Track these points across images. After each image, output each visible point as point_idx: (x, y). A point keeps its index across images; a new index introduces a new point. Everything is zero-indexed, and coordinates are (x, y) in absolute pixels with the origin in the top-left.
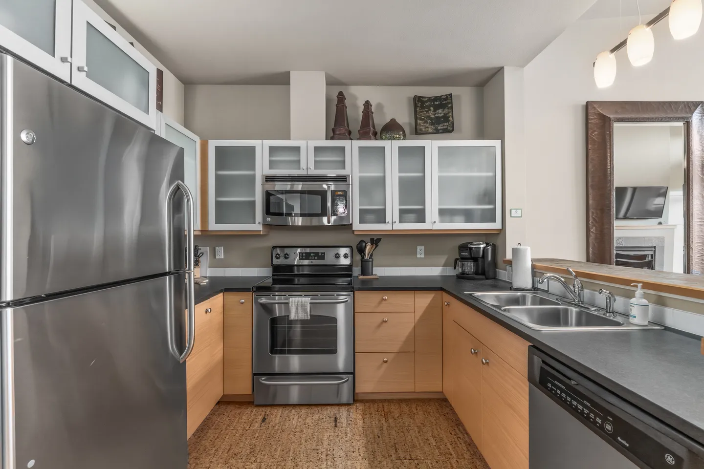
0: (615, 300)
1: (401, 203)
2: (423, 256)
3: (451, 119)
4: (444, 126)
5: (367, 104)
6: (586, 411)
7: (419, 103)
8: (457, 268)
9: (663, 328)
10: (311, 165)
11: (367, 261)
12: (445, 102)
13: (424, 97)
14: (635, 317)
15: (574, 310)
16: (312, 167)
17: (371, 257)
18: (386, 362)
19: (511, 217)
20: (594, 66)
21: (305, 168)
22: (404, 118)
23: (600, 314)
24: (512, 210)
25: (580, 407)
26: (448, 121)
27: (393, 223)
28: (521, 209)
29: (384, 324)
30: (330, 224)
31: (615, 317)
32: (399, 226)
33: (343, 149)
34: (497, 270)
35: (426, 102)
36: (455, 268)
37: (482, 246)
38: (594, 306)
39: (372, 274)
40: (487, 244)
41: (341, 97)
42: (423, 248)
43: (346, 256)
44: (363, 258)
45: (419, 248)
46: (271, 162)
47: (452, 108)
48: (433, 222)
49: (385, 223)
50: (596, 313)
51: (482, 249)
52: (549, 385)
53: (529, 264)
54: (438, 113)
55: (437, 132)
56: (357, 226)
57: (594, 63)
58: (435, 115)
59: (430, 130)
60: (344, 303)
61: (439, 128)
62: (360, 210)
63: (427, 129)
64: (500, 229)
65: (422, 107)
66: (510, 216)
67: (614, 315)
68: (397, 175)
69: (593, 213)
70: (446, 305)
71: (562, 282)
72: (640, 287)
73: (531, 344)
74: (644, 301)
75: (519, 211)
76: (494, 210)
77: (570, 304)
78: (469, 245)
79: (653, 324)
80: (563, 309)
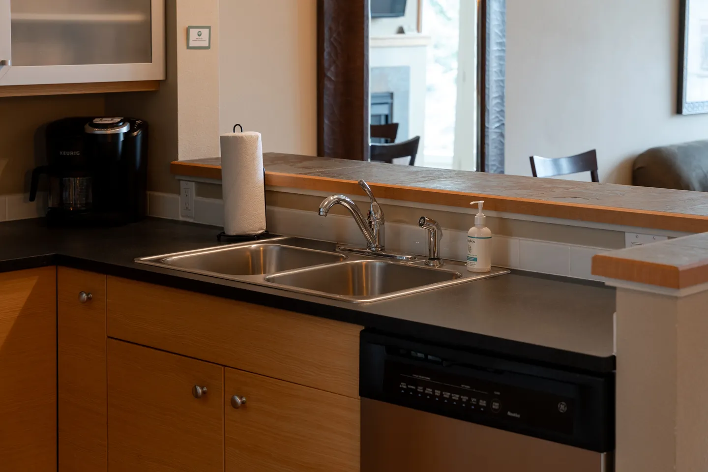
0: (442, 235)
9: (509, 272)
14: (475, 259)
15: (378, 263)
19: (189, 47)
23: (420, 263)
24: (191, 30)
28: (209, 28)
31: (441, 266)
34: (148, 193)
36: (31, 197)
37: (125, 129)
38: (399, 253)
40: (133, 124)
50: (410, 264)
51: (122, 138)
52: (403, 385)
64: (159, 82)
66: (186, 47)
67: (440, 263)
69: (330, 29)
70: (84, 302)
71: (354, 211)
72: (480, 207)
73: (363, 328)
74: (486, 231)
75: (205, 32)
76: (147, 25)
77: (362, 254)
78: (89, 130)
79: (494, 268)
80: (354, 266)
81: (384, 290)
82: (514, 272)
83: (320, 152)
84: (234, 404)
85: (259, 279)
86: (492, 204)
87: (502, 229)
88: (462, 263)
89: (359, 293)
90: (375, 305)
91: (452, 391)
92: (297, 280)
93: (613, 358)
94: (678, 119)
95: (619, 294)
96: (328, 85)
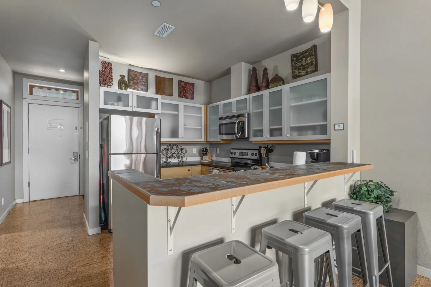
3: (314, 62)
4: (311, 68)
5: (266, 70)
7: (294, 58)
12: (311, 52)
13: (299, 53)
16: (235, 111)
19: (335, 130)
24: (336, 125)
26: (313, 64)
27: (267, 137)
28: (343, 124)
30: (238, 138)
32: (269, 139)
35: (300, 56)
41: (254, 70)
43: (256, 155)
46: (223, 111)
47: (315, 54)
48: (286, 136)
49: (263, 137)
54: (308, 60)
55: (307, 73)
56: (251, 138)
58: (306, 62)
59: (303, 74)
61: (308, 71)
63: (301, 74)
65: (297, 60)
66: (333, 130)
68: (269, 109)
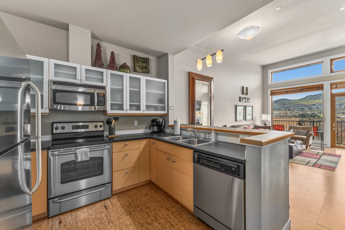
0: (207, 135)
1: (130, 101)
2: (137, 125)
3: (148, 68)
4: (145, 70)
5: (113, 53)
6: (213, 165)
7: (135, 59)
8: (151, 129)
10: (84, 78)
11: (113, 128)
12: (146, 61)
13: (138, 57)
14: (212, 139)
15: (196, 139)
16: (84, 80)
17: (114, 126)
18: (127, 173)
19: (171, 109)
20: (197, 63)
21: (80, 79)
22: (130, 63)
23: (203, 139)
24: (171, 107)
25: (211, 165)
26: (147, 69)
27: (127, 110)
29: (127, 156)
30: (96, 110)
32: (130, 112)
33: (102, 73)
34: (165, 129)
36: (150, 129)
37: (162, 120)
38: (200, 138)
39: (115, 135)
40: (163, 119)
41: (99, 46)
42: (137, 121)
43: (101, 126)
44: (110, 127)
45: (135, 121)
46: (55, 73)
47: (149, 64)
48: (143, 111)
49: (123, 110)
52: (201, 161)
53: (179, 126)
54: (143, 65)
55: (143, 72)
56: (109, 111)
57: (197, 62)
59: (140, 71)
60: (107, 149)
62: (111, 104)
64: (166, 114)
65: (137, 60)
67: (206, 140)
68: (128, 89)
69: (191, 109)
70: (153, 144)
71: (193, 131)
72: (213, 130)
73: (194, 150)
74: (214, 135)
75: (173, 107)
76: (165, 106)
77: (194, 138)
78: (157, 120)
79: (216, 141)
80: (193, 140)
81: (198, 144)
82: (219, 141)
83: (189, 124)
84: (173, 162)
85: (177, 141)
86: (215, 130)
87: (217, 134)
88: (210, 140)
89: (193, 144)
90: (196, 147)
91: (210, 163)
92: (184, 142)
93: (245, 160)
94: (236, 122)
95: (246, 146)
96: (190, 116)
